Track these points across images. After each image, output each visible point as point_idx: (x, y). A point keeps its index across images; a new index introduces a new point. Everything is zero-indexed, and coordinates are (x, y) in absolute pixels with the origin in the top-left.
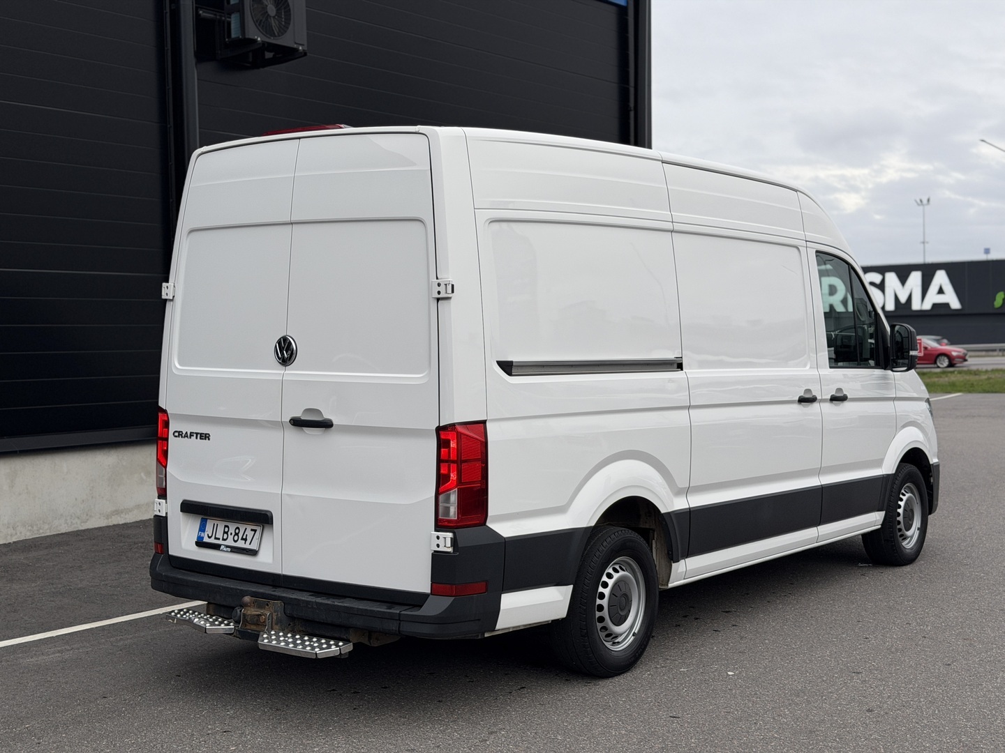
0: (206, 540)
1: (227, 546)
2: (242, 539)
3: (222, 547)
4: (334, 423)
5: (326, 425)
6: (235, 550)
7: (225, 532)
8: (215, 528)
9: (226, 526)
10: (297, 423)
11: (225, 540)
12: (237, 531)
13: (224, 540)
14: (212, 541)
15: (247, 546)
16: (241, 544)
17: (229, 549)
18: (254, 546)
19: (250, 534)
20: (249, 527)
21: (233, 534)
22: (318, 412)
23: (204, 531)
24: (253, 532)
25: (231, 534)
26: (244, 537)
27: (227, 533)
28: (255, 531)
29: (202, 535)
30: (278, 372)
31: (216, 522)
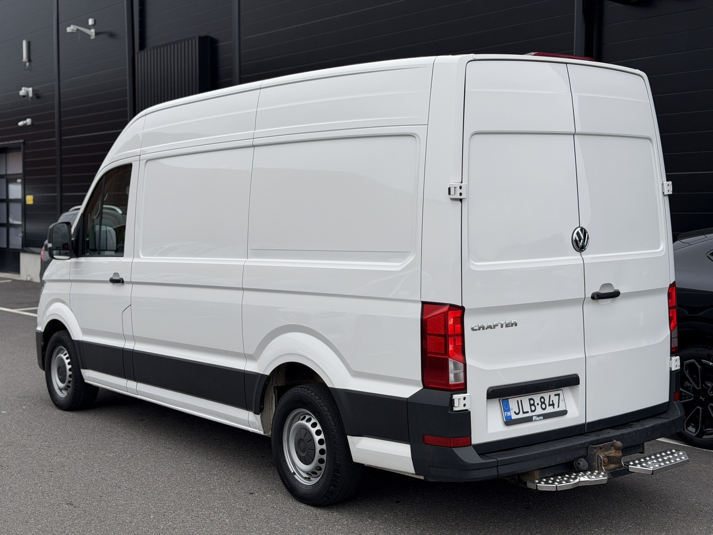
0: (514, 417)
1: (538, 416)
2: (550, 405)
3: (534, 418)
4: (621, 292)
5: (615, 294)
6: (546, 416)
7: (531, 405)
8: (520, 405)
9: (530, 400)
10: (597, 297)
11: (534, 411)
12: (542, 400)
13: (532, 411)
14: (521, 415)
15: (556, 409)
16: (550, 410)
17: (542, 418)
18: (562, 408)
19: (555, 399)
20: (552, 394)
21: (540, 403)
22: (610, 285)
23: (509, 410)
24: (558, 396)
25: (538, 404)
26: (551, 403)
27: (533, 405)
28: (559, 395)
29: (509, 414)
30: (575, 258)
31: (519, 399)
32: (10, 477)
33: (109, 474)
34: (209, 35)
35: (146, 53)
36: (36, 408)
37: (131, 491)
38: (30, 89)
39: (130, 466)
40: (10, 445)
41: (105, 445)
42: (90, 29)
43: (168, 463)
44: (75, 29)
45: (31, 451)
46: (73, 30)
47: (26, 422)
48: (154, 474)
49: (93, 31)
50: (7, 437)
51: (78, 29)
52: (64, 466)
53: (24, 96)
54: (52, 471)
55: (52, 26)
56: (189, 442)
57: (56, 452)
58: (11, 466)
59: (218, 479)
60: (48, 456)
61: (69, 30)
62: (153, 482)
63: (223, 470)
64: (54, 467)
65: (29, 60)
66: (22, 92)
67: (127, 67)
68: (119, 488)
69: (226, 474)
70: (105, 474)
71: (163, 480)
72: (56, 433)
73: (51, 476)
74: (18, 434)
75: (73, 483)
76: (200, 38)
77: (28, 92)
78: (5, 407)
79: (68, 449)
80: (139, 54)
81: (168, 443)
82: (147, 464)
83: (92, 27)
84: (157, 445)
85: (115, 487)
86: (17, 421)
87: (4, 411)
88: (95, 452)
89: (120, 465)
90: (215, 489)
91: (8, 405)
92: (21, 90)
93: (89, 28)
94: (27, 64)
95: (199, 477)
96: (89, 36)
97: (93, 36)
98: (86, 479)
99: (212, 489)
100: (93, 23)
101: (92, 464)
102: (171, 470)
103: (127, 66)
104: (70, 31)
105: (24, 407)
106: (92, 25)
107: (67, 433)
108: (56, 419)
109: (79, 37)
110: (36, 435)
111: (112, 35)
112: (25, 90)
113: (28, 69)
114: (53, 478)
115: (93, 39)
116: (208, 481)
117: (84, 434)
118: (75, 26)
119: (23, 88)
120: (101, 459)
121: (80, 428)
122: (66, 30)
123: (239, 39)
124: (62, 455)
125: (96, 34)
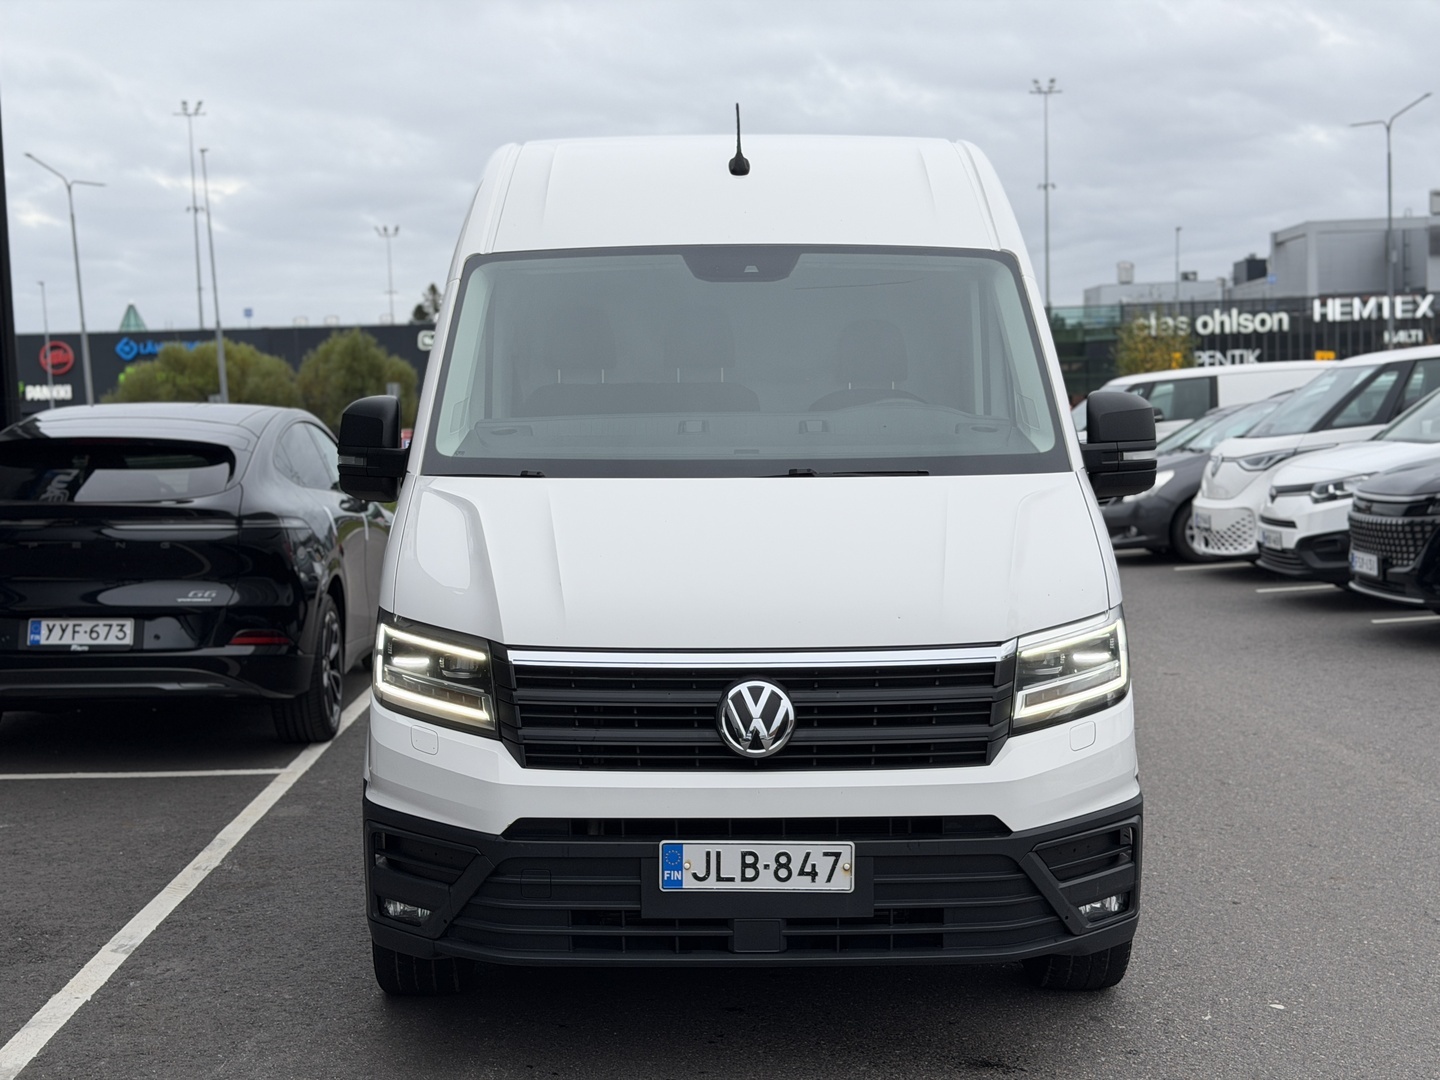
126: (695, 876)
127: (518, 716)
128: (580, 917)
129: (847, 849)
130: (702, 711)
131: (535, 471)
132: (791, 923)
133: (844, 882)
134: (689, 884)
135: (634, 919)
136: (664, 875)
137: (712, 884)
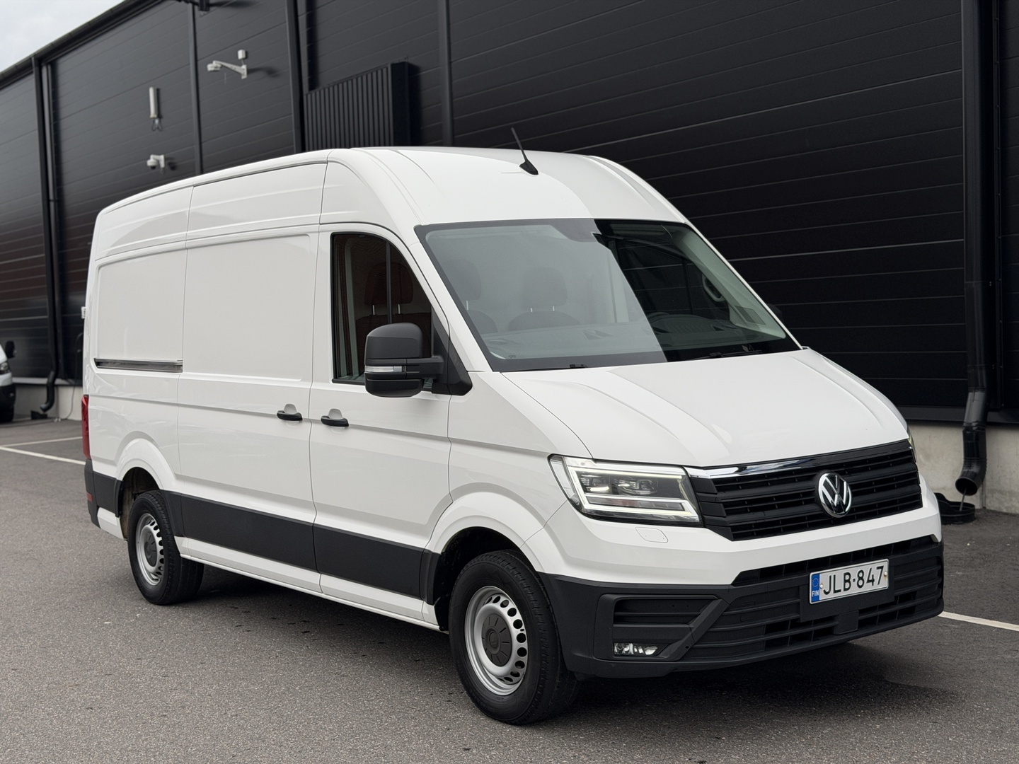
32: (101, 727)
33: (250, 720)
34: (406, 61)
35: (318, 93)
36: (155, 616)
37: (280, 746)
38: (162, 158)
39: (283, 706)
40: (109, 675)
41: (249, 671)
42: (240, 65)
43: (341, 701)
44: (219, 66)
45: (139, 683)
46: (216, 67)
47: (137, 637)
48: (317, 719)
49: (244, 67)
50: (106, 662)
51: (222, 66)
52: (183, 707)
53: (153, 168)
54: (165, 716)
55: (189, 64)
56: (376, 666)
57: (175, 685)
58: (106, 708)
59: (416, 726)
60: (162, 691)
61: (210, 67)
62: (316, 731)
63: (425, 710)
64: (170, 707)
65: (159, 116)
66: (151, 162)
67: (292, 117)
68: (263, 741)
69: (429, 717)
70: (244, 718)
71: (331, 728)
72: (179, 654)
73: (163, 723)
74: (123, 657)
75: (193, 735)
76: (393, 66)
77: (158, 161)
78: (110, 615)
79: (193, 679)
80: (309, 96)
81: (343, 667)
82: (309, 703)
83: (243, 62)
84: (327, 670)
85: (258, 740)
86: (125, 636)
87: (107, 621)
88: (233, 684)
89: (268, 703)
90: (410, 743)
91: (115, 612)
92: (149, 158)
93: (239, 63)
94: (157, 121)
95: (386, 722)
96: (240, 75)
97: (244, 76)
98: (215, 728)
99: (406, 741)
100: (244, 56)
101: (226, 703)
102: (345, 711)
103: (293, 115)
104: (213, 69)
105: (138, 615)
106: (244, 59)
107: (196, 654)
108: (181, 633)
109: (225, 78)
110: (149, 657)
111: (271, 72)
112: (154, 159)
113: (158, 128)
114: (165, 726)
115: (245, 79)
116: (401, 729)
117: (220, 655)
118: (218, 62)
119: (152, 156)
120: (241, 695)
121: (216, 645)
122: (206, 69)
123: (450, 63)
124: (183, 689)
125: (249, 71)
126: (825, 591)
127: (723, 509)
128: (771, 628)
129: (885, 563)
130: (805, 494)
131: (579, 364)
132: (862, 612)
133: (884, 584)
134: (823, 597)
135: (795, 624)
136: (811, 594)
137: (832, 596)
